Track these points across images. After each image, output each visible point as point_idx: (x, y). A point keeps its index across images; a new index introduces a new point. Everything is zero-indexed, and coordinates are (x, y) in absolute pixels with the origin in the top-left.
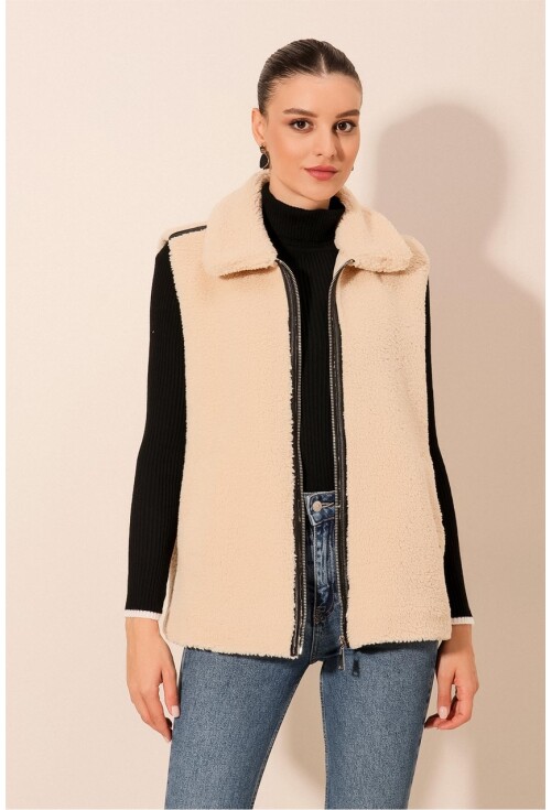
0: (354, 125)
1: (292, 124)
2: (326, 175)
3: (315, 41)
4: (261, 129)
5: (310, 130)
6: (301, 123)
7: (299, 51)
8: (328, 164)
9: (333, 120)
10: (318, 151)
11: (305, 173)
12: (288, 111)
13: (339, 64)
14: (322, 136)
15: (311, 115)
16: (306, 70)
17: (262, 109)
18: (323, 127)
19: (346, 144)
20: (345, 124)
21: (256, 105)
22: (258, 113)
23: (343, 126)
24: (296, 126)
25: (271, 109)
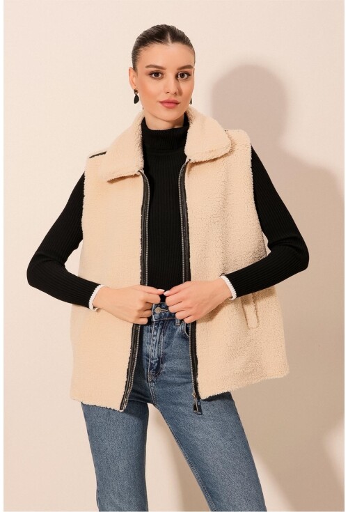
0: (189, 75)
1: (151, 74)
2: (172, 105)
3: (166, 26)
4: (134, 80)
5: (162, 78)
6: (157, 74)
7: (156, 31)
8: (173, 98)
9: (175, 71)
10: (167, 90)
11: (160, 104)
12: (148, 67)
13: (179, 37)
14: (169, 80)
15: (162, 68)
16: (159, 41)
17: (135, 68)
18: (170, 76)
19: (184, 86)
20: (184, 73)
21: (131, 65)
22: (132, 70)
23: (182, 75)
24: (153, 75)
25: (139, 67)
